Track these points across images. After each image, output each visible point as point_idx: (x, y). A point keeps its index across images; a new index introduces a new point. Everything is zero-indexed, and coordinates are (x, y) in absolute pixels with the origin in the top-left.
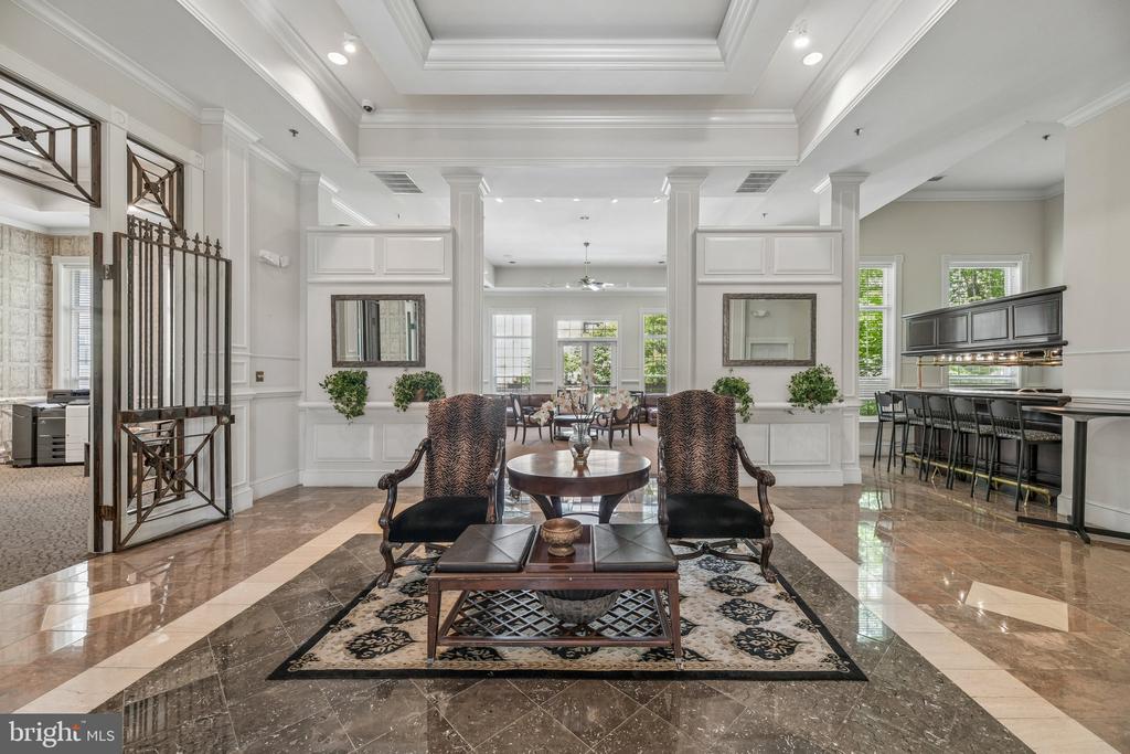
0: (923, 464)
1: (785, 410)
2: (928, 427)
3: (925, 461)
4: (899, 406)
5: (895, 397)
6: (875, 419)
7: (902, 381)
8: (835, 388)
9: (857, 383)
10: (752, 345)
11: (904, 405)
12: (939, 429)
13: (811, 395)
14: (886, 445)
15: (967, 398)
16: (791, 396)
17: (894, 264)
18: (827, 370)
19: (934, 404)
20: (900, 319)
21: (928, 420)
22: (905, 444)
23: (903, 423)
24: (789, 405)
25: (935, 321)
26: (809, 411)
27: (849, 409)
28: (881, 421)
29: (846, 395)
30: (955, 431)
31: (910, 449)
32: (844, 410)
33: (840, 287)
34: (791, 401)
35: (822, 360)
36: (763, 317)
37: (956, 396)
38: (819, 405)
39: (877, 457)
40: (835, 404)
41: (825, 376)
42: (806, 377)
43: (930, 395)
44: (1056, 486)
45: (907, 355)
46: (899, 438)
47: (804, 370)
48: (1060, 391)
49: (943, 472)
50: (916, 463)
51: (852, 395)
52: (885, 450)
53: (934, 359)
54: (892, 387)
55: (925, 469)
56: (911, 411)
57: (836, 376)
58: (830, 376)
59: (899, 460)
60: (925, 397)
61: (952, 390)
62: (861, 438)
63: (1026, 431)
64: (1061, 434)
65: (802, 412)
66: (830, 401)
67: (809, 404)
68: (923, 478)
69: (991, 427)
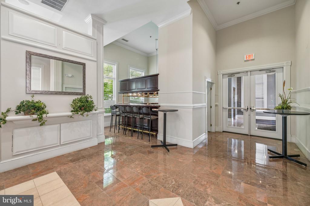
0: (124, 128)
1: (68, 116)
2: (126, 116)
3: (125, 127)
4: (117, 110)
5: (116, 107)
6: (110, 114)
7: (118, 101)
8: (93, 105)
9: (103, 103)
10: (65, 87)
11: (119, 109)
12: (129, 117)
13: (83, 108)
14: (114, 122)
15: (136, 106)
16: (73, 109)
17: (116, 64)
18: (90, 97)
19: (128, 109)
20: (118, 82)
21: (126, 114)
22: (119, 122)
23: (119, 115)
24: (71, 114)
25: (127, 82)
26: (81, 116)
27: (100, 113)
28: (112, 115)
29: (99, 107)
30: (133, 117)
31: (121, 123)
32: (98, 114)
33: (96, 63)
34: (72, 111)
35: (88, 92)
36: (70, 77)
37: (133, 106)
38: (86, 113)
39: (111, 127)
40: (94, 112)
41: (90, 99)
42: (80, 100)
43: (126, 106)
44: (157, 131)
45: (120, 93)
46: (118, 120)
47: (79, 97)
48: (158, 104)
49: (130, 130)
50: (123, 128)
51: (102, 107)
52: (114, 124)
53: (127, 94)
54: (116, 104)
55: (125, 130)
56: (121, 111)
57: (95, 100)
58: (92, 100)
59: (118, 127)
60: (125, 106)
61: (131, 104)
62: (105, 121)
63: (151, 116)
64: (158, 116)
65: (78, 116)
66: (91, 110)
67: (81, 113)
68: (125, 133)
69: (142, 115)
